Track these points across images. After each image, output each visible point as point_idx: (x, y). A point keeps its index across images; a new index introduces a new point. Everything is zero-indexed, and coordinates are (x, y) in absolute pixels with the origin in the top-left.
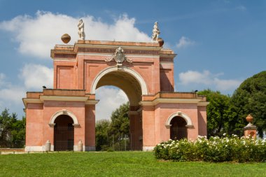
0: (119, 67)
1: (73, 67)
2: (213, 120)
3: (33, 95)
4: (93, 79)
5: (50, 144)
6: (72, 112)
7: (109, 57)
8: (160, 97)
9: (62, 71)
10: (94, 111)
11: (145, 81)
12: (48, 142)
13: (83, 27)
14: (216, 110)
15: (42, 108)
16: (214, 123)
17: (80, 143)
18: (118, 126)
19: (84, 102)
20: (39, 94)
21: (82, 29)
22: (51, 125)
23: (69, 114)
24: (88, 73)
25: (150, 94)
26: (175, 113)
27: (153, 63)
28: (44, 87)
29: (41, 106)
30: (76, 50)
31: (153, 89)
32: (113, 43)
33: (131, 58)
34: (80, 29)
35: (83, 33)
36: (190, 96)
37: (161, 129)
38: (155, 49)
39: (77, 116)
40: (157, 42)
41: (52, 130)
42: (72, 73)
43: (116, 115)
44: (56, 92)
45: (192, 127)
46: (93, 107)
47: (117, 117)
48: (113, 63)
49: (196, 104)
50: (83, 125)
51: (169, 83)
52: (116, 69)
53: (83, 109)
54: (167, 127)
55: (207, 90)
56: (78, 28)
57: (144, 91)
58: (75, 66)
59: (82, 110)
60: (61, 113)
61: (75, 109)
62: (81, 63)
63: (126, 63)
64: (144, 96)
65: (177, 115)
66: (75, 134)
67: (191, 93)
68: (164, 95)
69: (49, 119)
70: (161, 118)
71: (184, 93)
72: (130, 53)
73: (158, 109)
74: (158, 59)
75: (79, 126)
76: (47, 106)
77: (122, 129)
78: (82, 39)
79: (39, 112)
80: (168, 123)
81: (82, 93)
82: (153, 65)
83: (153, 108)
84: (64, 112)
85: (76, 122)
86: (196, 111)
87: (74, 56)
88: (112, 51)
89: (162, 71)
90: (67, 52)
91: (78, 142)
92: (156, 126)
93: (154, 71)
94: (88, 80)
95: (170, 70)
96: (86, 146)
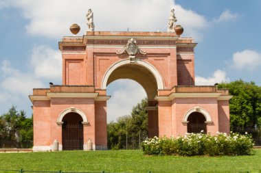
0: (131, 59)
1: (82, 60)
2: (244, 114)
3: (40, 92)
4: (103, 73)
5: (58, 144)
6: (81, 110)
7: (120, 49)
8: (177, 92)
9: (71, 65)
10: (105, 108)
11: (161, 74)
12: (55, 141)
13: (92, 17)
14: (247, 104)
15: (49, 106)
16: (245, 118)
17: (89, 142)
18: (139, 123)
19: (93, 99)
20: (46, 91)
21: (91, 20)
22: (58, 124)
23: (78, 112)
24: (98, 67)
25: (165, 88)
26: (193, 108)
27: (169, 54)
28: (51, 84)
29: (48, 103)
30: (85, 42)
31: (169, 82)
32: (125, 34)
33: (144, 49)
34: (89, 19)
35: (92, 23)
36: (209, 89)
37: (178, 127)
38: (171, 38)
39: (86, 113)
40: (173, 31)
41: (60, 128)
42: (82, 66)
43: (137, 110)
44: (64, 89)
45: (212, 124)
46: (104, 103)
47: (138, 113)
48: (125, 55)
49: (216, 98)
50: (93, 123)
51: (189, 75)
52: (128, 62)
53: (92, 106)
54: (184, 123)
55: (239, 80)
56: (86, 18)
57: (160, 86)
58: (85, 60)
59: (91, 108)
60: (70, 111)
61: (84, 106)
62: (90, 56)
63: (139, 55)
64: (160, 90)
65: (195, 110)
66: (85, 132)
67: (211, 86)
68: (180, 89)
69: (57, 117)
70: (177, 114)
71: (203, 86)
72: (144, 44)
73: (175, 105)
74: (175, 50)
75: (88, 124)
76: (54, 103)
77: (143, 126)
78: (90, 30)
79: (46, 109)
80: (185, 120)
81: (92, 89)
82: (169, 57)
83: (170, 104)
84: (72, 110)
85: (85, 120)
86: (215, 106)
87: (84, 48)
88: (124, 42)
89: (180, 62)
90: (75, 45)
91: (87, 141)
92: (173, 123)
93: (171, 63)
94: (98, 75)
95: (190, 60)
96: (96, 145)
